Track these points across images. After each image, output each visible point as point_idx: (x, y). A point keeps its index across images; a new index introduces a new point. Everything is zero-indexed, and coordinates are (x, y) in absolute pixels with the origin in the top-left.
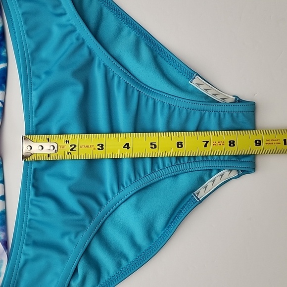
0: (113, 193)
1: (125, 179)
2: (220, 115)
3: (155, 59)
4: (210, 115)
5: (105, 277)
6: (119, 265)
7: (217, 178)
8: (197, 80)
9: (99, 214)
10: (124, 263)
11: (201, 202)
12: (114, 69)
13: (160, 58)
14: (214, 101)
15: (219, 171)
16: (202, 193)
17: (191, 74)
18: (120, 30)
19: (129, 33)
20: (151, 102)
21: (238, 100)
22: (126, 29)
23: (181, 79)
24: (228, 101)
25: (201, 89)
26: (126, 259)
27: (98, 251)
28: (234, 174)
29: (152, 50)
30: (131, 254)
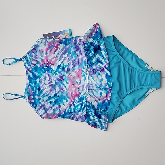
0: (125, 92)
1: (128, 89)
2: (155, 74)
3: (137, 61)
4: (149, 74)
5: (123, 111)
6: (126, 109)
7: (151, 90)
8: (147, 65)
9: (122, 98)
10: (127, 108)
11: (147, 96)
12: (126, 64)
13: (138, 60)
14: (151, 71)
15: (152, 88)
16: (147, 94)
17: (146, 64)
18: (128, 54)
19: (130, 55)
20: (134, 71)
21: (157, 71)
22: (130, 54)
23: (143, 66)
24: (154, 71)
25: (148, 68)
26: (128, 108)
27: (122, 106)
28: (156, 89)
29: (136, 58)
30: (129, 107)
